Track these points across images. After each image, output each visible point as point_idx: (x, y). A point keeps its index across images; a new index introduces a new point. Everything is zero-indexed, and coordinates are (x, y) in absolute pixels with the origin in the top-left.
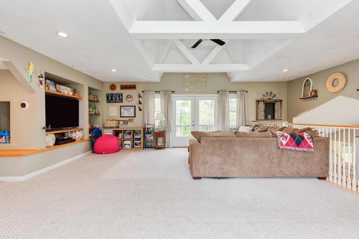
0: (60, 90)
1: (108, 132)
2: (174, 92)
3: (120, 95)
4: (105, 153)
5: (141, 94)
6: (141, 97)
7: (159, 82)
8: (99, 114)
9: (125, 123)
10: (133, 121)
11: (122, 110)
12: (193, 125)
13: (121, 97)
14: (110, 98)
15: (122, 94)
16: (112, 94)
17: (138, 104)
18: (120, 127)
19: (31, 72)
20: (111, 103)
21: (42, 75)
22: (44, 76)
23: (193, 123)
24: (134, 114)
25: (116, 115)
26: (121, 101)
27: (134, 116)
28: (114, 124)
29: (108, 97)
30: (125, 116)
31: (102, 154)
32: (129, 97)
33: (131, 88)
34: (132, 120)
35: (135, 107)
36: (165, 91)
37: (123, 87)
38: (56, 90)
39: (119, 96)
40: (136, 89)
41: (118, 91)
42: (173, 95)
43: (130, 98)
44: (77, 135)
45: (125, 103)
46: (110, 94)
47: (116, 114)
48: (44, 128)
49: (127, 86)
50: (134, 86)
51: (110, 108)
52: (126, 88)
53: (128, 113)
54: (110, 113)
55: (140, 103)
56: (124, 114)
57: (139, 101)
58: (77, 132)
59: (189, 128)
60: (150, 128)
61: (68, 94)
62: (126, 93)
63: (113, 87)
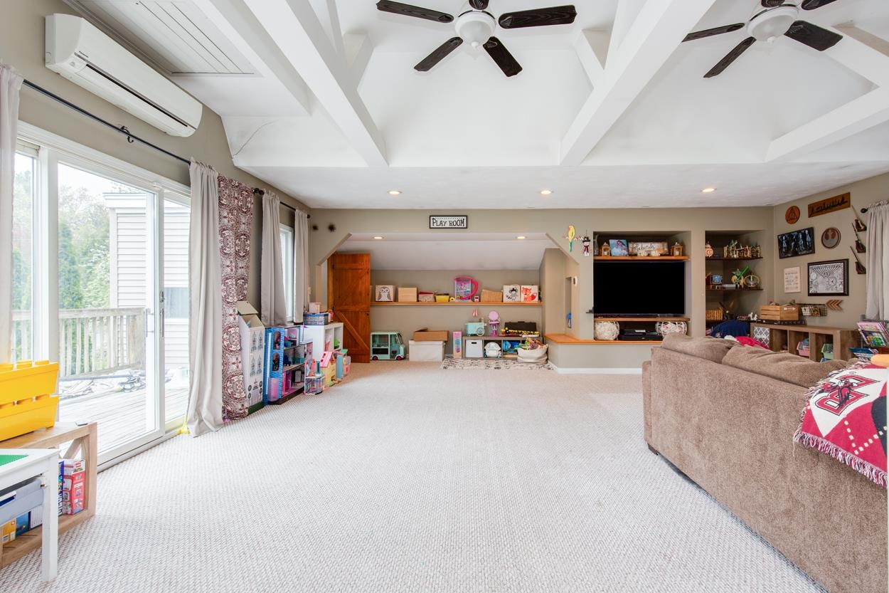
0: (636, 251)
3: (807, 231)
5: (864, 218)
6: (864, 229)
8: (757, 289)
9: (820, 311)
10: (843, 305)
11: (813, 276)
13: (808, 239)
14: (785, 245)
15: (811, 231)
16: (790, 235)
17: (856, 251)
19: (570, 238)
20: (788, 257)
24: (842, 287)
25: (799, 291)
26: (810, 249)
27: (842, 292)
28: (777, 313)
29: (780, 243)
30: (819, 292)
32: (830, 233)
33: (834, 206)
34: (836, 302)
35: (846, 262)
37: (818, 208)
39: (804, 236)
40: (849, 206)
41: (804, 222)
43: (833, 236)
45: (821, 253)
46: (784, 235)
47: (799, 285)
49: (824, 202)
50: (843, 199)
51: (787, 270)
52: (822, 210)
53: (827, 281)
54: (786, 283)
55: (861, 249)
56: (816, 286)
57: (857, 242)
60: (871, 332)
61: (650, 255)
62: (821, 223)
63: (793, 215)
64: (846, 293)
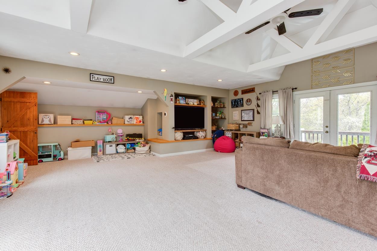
0: (188, 102)
1: (228, 134)
2: (296, 88)
3: (241, 99)
4: (220, 152)
5: (259, 96)
6: (260, 100)
7: (278, 80)
8: (225, 118)
9: (245, 126)
10: (252, 124)
11: (243, 114)
12: (327, 132)
13: (242, 102)
14: (233, 103)
15: (242, 99)
16: (235, 100)
17: (257, 107)
18: (241, 130)
19: (165, 94)
20: (234, 108)
21: (172, 95)
22: (174, 95)
23: (327, 129)
24: (252, 118)
25: (238, 119)
26: (242, 105)
27: (252, 120)
28: (233, 127)
29: (232, 103)
30: (245, 120)
31: (218, 152)
32: (249, 100)
33: (250, 91)
34: (250, 123)
35: (253, 110)
36: (284, 89)
37: (245, 92)
38: (185, 103)
39: (240, 101)
40: (254, 92)
41: (240, 96)
42: (295, 93)
43: (250, 102)
44: (200, 134)
45: (246, 107)
46: (233, 100)
47: (238, 118)
48: (173, 128)
49: (247, 90)
50: (253, 89)
51: (234, 112)
52: (246, 92)
53: (247, 116)
54: (233, 117)
55: (258, 106)
56: (244, 118)
57: (257, 104)
58: (201, 132)
59: (320, 135)
60: (264, 133)
61: (193, 104)
62: (246, 97)
63: (236, 93)
64: (253, 120)
